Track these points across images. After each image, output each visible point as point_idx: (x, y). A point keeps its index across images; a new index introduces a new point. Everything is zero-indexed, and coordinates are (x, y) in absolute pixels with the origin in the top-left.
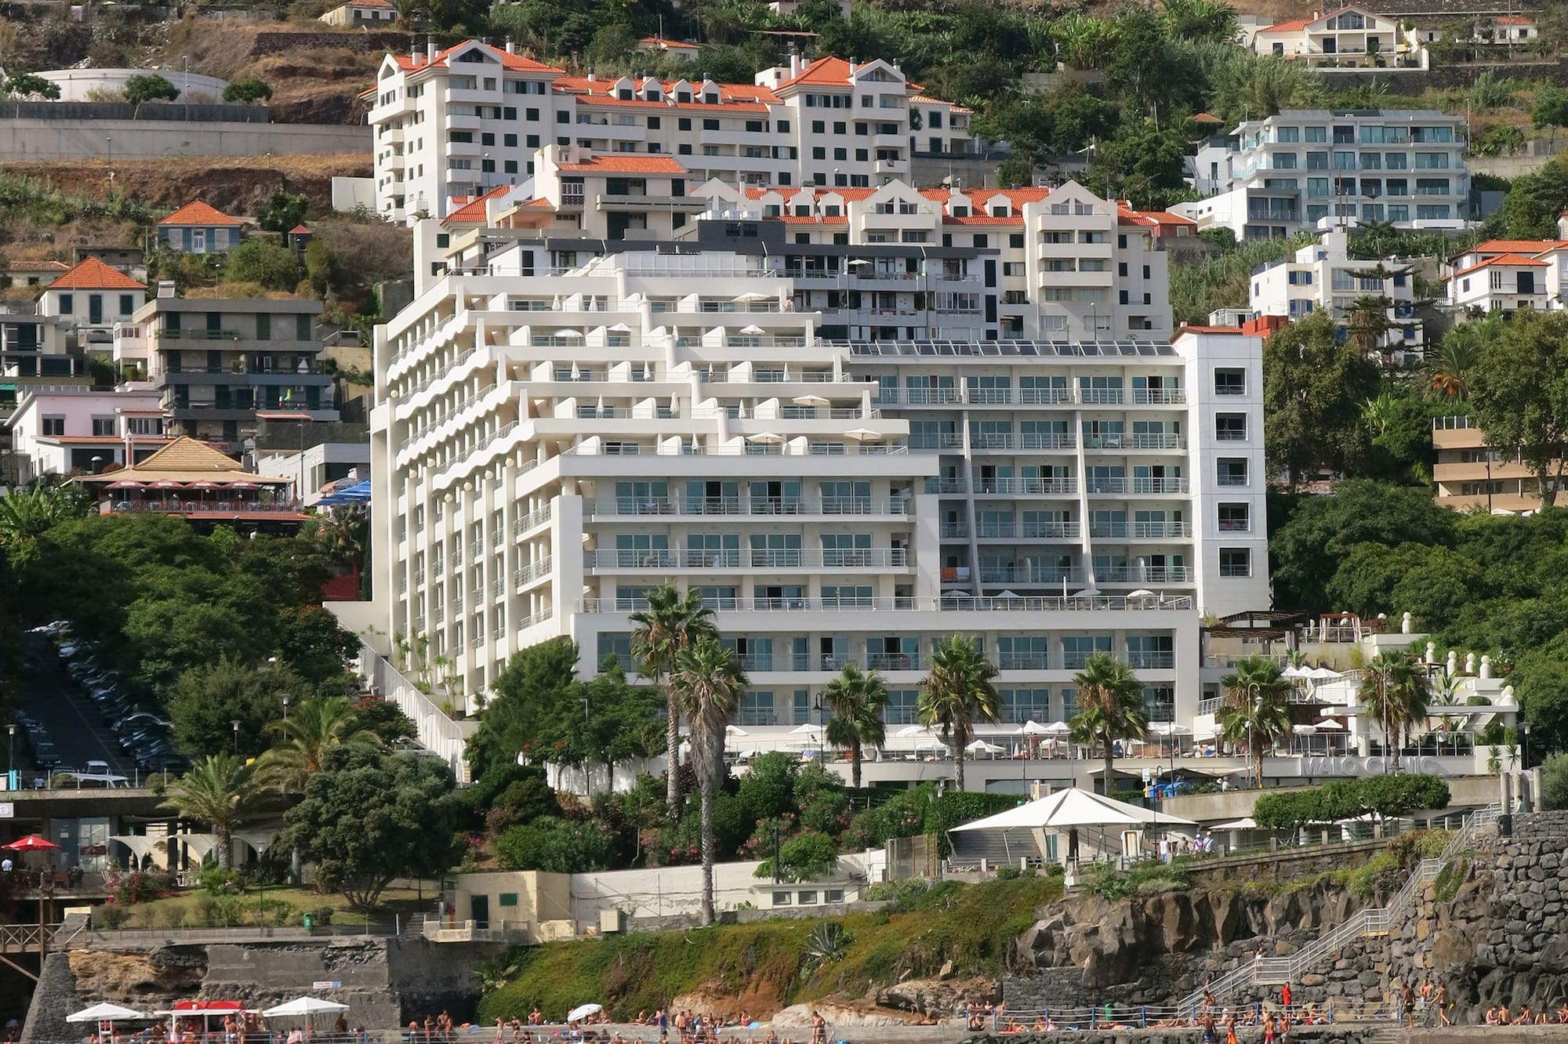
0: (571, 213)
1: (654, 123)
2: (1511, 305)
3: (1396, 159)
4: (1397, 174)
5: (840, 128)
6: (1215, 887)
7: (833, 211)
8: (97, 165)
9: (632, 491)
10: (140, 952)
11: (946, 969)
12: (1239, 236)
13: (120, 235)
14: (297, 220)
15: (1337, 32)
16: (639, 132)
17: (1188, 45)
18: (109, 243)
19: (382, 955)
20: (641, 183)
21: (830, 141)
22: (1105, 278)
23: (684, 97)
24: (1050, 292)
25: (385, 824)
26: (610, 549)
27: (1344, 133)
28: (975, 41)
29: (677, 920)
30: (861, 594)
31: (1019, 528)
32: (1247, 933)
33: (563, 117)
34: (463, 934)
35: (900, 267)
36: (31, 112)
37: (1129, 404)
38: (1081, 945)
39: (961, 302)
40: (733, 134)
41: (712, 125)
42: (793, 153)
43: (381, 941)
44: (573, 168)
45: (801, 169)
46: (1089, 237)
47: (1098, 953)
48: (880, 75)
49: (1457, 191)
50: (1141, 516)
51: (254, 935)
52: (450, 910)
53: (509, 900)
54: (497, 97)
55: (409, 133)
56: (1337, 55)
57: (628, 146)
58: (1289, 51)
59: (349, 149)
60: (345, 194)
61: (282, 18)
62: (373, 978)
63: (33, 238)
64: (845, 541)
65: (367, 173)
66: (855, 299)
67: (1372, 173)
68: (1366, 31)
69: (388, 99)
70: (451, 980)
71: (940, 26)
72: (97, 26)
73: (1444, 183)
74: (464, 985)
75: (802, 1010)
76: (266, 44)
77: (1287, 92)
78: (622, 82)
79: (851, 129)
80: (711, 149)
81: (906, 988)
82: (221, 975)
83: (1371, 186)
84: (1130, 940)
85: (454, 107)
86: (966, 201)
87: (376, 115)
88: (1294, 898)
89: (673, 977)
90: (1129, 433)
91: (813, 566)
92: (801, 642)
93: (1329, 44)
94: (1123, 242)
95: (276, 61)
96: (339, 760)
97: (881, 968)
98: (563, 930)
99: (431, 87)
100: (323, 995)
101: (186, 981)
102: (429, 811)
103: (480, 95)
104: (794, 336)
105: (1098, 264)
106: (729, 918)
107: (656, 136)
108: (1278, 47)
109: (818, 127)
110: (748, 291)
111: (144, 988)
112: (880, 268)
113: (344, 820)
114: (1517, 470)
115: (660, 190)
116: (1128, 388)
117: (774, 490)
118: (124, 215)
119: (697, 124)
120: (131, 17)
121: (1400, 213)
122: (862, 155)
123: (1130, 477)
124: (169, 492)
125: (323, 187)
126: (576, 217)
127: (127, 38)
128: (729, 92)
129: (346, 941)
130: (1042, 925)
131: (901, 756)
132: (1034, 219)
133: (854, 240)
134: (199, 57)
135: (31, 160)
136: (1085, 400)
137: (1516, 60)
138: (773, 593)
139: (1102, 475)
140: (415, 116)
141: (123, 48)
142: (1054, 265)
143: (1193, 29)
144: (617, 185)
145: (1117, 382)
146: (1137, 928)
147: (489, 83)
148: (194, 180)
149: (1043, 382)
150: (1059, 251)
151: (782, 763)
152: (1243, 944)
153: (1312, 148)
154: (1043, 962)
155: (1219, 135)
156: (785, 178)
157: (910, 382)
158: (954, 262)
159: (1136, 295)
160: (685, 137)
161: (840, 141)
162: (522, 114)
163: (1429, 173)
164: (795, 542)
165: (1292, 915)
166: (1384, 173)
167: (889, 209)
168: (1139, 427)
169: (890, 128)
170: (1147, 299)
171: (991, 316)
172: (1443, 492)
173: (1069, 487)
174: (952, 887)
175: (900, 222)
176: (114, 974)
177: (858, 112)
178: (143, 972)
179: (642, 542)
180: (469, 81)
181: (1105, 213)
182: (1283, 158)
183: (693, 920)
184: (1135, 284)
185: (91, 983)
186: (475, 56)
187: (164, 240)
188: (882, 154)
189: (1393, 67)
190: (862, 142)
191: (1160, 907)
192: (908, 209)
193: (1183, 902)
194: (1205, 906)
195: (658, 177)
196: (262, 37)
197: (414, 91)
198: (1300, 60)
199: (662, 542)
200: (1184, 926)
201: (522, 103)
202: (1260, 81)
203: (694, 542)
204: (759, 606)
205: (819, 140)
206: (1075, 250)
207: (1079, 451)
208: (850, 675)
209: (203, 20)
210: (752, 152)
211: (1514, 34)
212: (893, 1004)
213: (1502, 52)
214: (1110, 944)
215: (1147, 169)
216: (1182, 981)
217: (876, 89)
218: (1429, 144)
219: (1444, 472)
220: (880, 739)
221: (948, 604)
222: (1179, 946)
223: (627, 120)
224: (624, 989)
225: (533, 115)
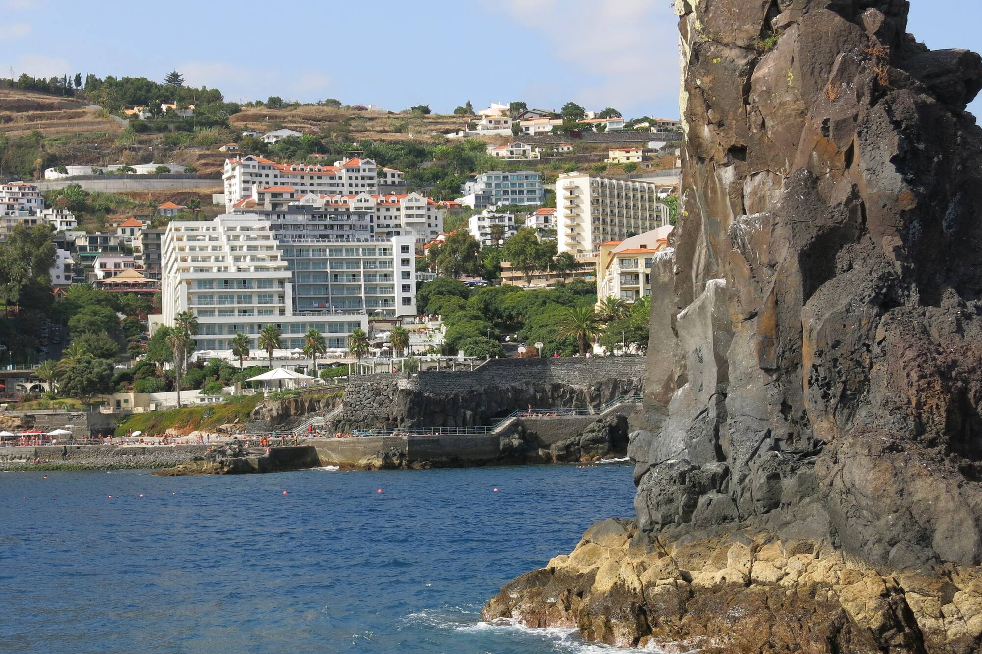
0: (261, 203)
1: (303, 177)
2: (542, 226)
3: (521, 185)
4: (521, 189)
5: (357, 178)
6: (306, 397)
7: (345, 202)
8: (146, 192)
9: (202, 283)
10: (18, 417)
11: (236, 421)
12: (472, 207)
13: (148, 211)
14: (197, 206)
15: (514, 149)
16: (298, 180)
17: (472, 153)
18: (146, 213)
19: (85, 417)
20: (281, 194)
21: (354, 182)
22: (423, 220)
23: (311, 170)
24: (408, 224)
25: (89, 380)
26: (196, 300)
27: (505, 178)
28: (410, 153)
29: (171, 407)
30: (270, 311)
31: (345, 292)
32: (315, 410)
33: (276, 176)
34: (110, 411)
35: (345, 218)
36: (130, 177)
37: (377, 256)
38: (267, 414)
39: (363, 228)
40: (326, 180)
41: (319, 178)
42: (343, 185)
43: (85, 413)
44: (262, 190)
45: (345, 190)
46: (419, 208)
47: (271, 416)
48: (368, 163)
49: (538, 194)
50: (381, 288)
51: (51, 412)
52: (108, 404)
53: (126, 401)
54: (256, 171)
55: (233, 181)
56: (514, 155)
57: (295, 184)
58: (500, 155)
59: (219, 186)
60: (216, 198)
61: (208, 149)
62: (83, 424)
63: (123, 213)
64: (265, 296)
65: (222, 193)
66: (332, 227)
67: (513, 189)
68: (522, 149)
69: (227, 171)
70: (108, 424)
71: (402, 149)
72: (156, 153)
73: (535, 192)
74: (112, 426)
75: (196, 433)
76: (201, 157)
77: (496, 167)
78: (302, 166)
79: (360, 178)
80: (319, 185)
81: (223, 427)
82: (40, 423)
83: (513, 192)
84: (280, 412)
85: (244, 174)
86: (384, 199)
87: (224, 177)
88: (327, 400)
89: (167, 423)
90: (377, 264)
91: (255, 304)
92: (252, 325)
93: (512, 152)
94: (429, 210)
95: (203, 161)
96: (79, 361)
97: (220, 421)
98: (140, 410)
99: (237, 168)
100: (68, 429)
101: (30, 425)
102: (102, 376)
103: (251, 170)
104: (267, 238)
105: (421, 216)
106: (185, 406)
107: (303, 181)
108: (498, 154)
109: (350, 178)
110: (257, 225)
111: (18, 427)
112: (339, 218)
113: (77, 378)
114: (519, 274)
115: (287, 196)
116: (377, 251)
117: (244, 282)
118: (150, 205)
119: (315, 177)
120: (165, 150)
121: (522, 200)
122: (363, 186)
123: (378, 277)
124: (121, 284)
125: (210, 197)
126: (263, 204)
127: (165, 156)
128: (325, 168)
129: (75, 413)
130: (257, 408)
131: (253, 359)
132: (403, 203)
133: (351, 210)
134: (183, 161)
135: (129, 190)
136: (364, 255)
137: (565, 156)
138: (244, 312)
139: (369, 276)
140: (234, 176)
141: (163, 159)
142: (409, 216)
143: (473, 148)
144: (274, 195)
145: (374, 250)
146: (282, 409)
147: (254, 167)
148: (173, 195)
149: (352, 250)
150: (410, 212)
151: (218, 361)
152: (313, 413)
153: (496, 182)
154: (256, 419)
155: (473, 179)
156: (341, 192)
157: (313, 250)
158: (361, 216)
159: (433, 224)
160: (312, 181)
161: (356, 182)
162: (264, 176)
163: (530, 188)
164: (250, 297)
165: (327, 405)
166: (517, 189)
167: (361, 201)
168: (380, 262)
169: (371, 178)
170: (436, 226)
171: (372, 231)
172: (504, 280)
173: (359, 280)
174: (244, 397)
175: (364, 204)
176: (10, 423)
177: (362, 173)
178: (18, 422)
179: (205, 297)
180: (248, 166)
181: (423, 201)
182: (488, 185)
183: (175, 407)
184: (433, 221)
185: (4, 426)
186: (250, 159)
187: (159, 213)
188: (369, 185)
189: (530, 159)
190: (363, 182)
191: (289, 403)
192: (366, 201)
193: (296, 401)
194: (302, 402)
195: (287, 193)
196: (200, 155)
197: (233, 169)
198: (503, 157)
199: (211, 297)
200: (296, 408)
201: (264, 172)
202: (489, 163)
203: (220, 297)
204: (239, 315)
205: (351, 182)
206: (415, 212)
207: (362, 270)
208: (239, 335)
209: (186, 150)
210: (331, 185)
211: (565, 149)
212: (220, 431)
213: (562, 154)
214: (275, 413)
215: (449, 188)
216: (296, 424)
217: (367, 167)
218: (530, 180)
219: (504, 274)
220: (248, 354)
221: (294, 314)
222: (295, 414)
223: (295, 176)
224: (153, 426)
225: (267, 176)
